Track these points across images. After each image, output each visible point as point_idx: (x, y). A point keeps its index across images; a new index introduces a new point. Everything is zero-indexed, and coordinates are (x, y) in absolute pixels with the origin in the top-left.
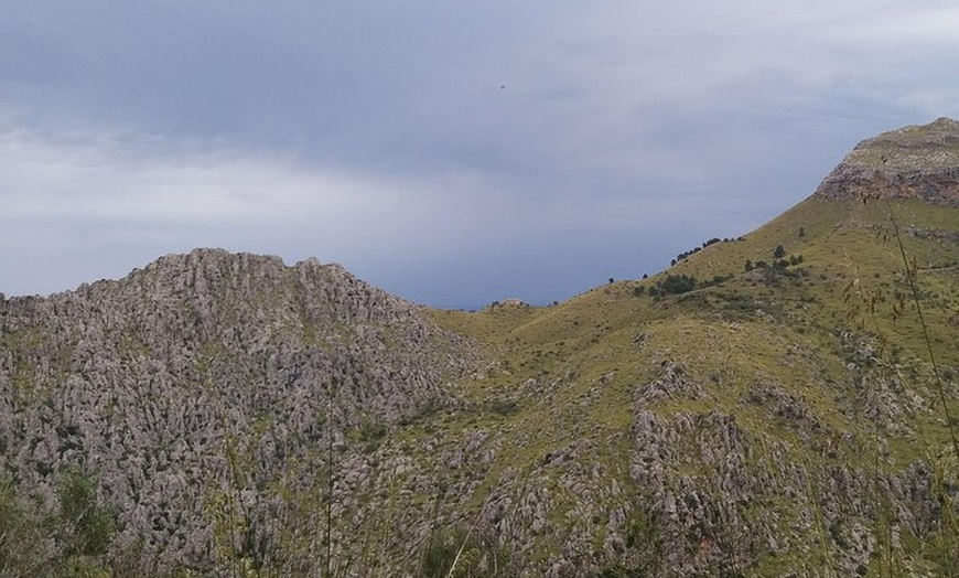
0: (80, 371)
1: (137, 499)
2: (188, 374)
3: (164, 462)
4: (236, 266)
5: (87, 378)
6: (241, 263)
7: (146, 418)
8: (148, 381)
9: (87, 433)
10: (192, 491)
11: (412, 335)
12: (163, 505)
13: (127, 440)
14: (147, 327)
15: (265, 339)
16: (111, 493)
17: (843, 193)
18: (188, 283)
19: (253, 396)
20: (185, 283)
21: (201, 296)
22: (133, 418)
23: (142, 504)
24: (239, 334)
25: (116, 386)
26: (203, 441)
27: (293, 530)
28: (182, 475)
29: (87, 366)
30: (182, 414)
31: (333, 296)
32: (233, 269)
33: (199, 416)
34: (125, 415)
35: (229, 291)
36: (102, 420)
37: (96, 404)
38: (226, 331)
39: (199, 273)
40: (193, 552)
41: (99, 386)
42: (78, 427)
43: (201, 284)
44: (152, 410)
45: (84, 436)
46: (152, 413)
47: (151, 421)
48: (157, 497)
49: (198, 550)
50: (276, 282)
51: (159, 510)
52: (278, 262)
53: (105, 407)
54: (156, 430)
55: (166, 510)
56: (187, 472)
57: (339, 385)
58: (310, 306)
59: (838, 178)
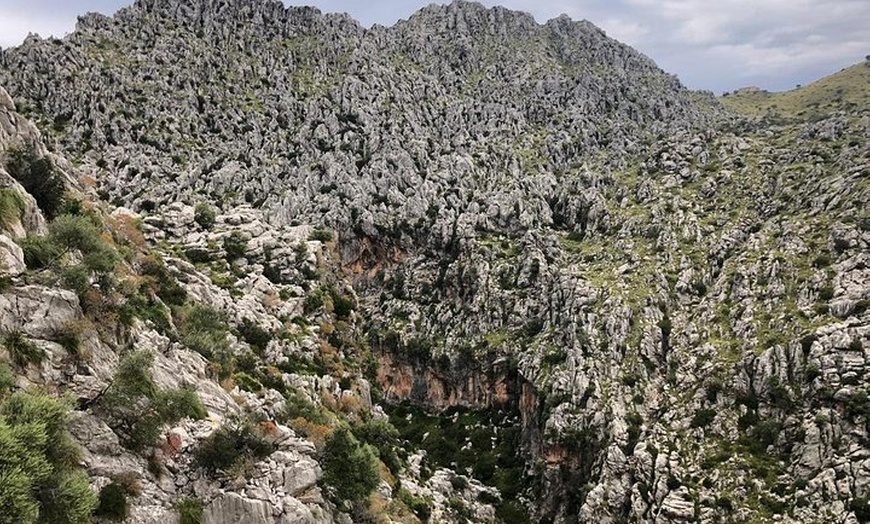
0: (356, 74)
1: (424, 176)
2: (459, 88)
3: (448, 148)
4: (492, 18)
5: (363, 79)
6: (496, 16)
7: (424, 116)
8: (423, 86)
9: (366, 122)
10: (482, 172)
11: (672, 86)
12: (452, 182)
13: (407, 130)
14: (417, 47)
15: (527, 75)
16: (396, 167)
18: (450, 26)
19: (528, 108)
20: (447, 27)
21: (463, 37)
22: (411, 113)
23: (430, 179)
24: (502, 70)
25: (393, 87)
26: (486, 134)
27: (620, 199)
28: (469, 159)
29: (363, 70)
30: (460, 112)
31: (589, 45)
32: (489, 20)
33: (479, 114)
34: (403, 110)
35: (487, 37)
36: (381, 114)
37: (374, 100)
38: (488, 68)
39: (460, 17)
40: (498, 216)
41: (376, 87)
42: (358, 116)
43: (462, 26)
44: (429, 109)
45: (364, 125)
46: (430, 113)
47: (429, 118)
48: (446, 174)
49: (504, 213)
50: (531, 33)
51: (448, 187)
52: (529, 18)
53: (383, 104)
54: (435, 126)
55: (456, 187)
56: (474, 156)
57: (613, 110)
58: (567, 51)
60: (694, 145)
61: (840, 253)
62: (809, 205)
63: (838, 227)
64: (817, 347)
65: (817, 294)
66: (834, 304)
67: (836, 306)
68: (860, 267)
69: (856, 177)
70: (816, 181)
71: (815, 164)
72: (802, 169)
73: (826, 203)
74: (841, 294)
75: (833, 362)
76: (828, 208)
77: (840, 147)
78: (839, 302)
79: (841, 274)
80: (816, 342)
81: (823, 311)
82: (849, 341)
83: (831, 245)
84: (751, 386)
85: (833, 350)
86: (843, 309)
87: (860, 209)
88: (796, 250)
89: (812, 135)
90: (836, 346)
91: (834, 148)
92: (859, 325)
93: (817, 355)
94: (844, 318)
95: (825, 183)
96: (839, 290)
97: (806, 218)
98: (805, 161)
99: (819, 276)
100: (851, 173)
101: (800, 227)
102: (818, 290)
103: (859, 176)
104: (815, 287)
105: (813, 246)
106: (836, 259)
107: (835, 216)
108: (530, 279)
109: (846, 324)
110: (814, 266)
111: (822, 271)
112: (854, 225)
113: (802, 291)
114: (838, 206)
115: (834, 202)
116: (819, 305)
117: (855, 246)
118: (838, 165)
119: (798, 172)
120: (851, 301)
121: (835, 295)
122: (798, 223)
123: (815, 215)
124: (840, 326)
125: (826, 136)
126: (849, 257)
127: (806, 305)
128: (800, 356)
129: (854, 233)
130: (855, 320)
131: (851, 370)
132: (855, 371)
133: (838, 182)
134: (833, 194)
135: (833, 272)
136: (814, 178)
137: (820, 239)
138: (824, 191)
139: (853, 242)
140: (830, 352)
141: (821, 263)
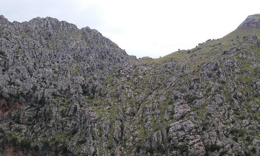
0: (5, 37)
1: (31, 76)
2: (48, 46)
3: (42, 66)
4: (62, 25)
5: (7, 39)
6: (63, 24)
7: (33, 55)
8: (33, 44)
9: (8, 55)
10: (56, 75)
11: (123, 53)
12: (43, 78)
13: (25, 59)
14: (32, 30)
15: (74, 45)
16: (19, 72)
17: (249, 27)
18: (45, 25)
19: (74, 55)
20: (44, 26)
21: (50, 30)
22: (28, 53)
23: (34, 77)
24: (65, 42)
25: (20, 43)
26: (58, 62)
27: (106, 85)
28: (51, 70)
29: (8, 36)
30: (48, 54)
31: (96, 37)
32: (60, 25)
33: (55, 55)
34: (24, 52)
35: (59, 31)
36: (15, 53)
37: (12, 48)
38: (60, 41)
39: (49, 23)
40: (62, 90)
41: (13, 43)
42: (4, 52)
43: (50, 26)
44: (35, 52)
45: (7, 56)
46: (36, 54)
47: (35, 55)
48: (41, 75)
49: (64, 89)
50: (76, 31)
51: (41, 80)
52: (75, 26)
53: (16, 49)
54: (37, 58)
55: (45, 80)
56: (53, 69)
57: (104, 58)
58: (89, 39)
59: (247, 22)
60: (131, 68)
61: (176, 100)
62: (166, 86)
63: (175, 92)
64: (171, 130)
65: (170, 113)
66: (175, 116)
67: (176, 116)
68: (182, 104)
69: (179, 77)
70: (167, 79)
71: (167, 74)
72: (163, 76)
73: (171, 85)
74: (177, 113)
75: (176, 134)
76: (171, 86)
77: (173, 70)
78: (176, 115)
79: (176, 106)
80: (170, 128)
81: (172, 118)
82: (180, 127)
83: (173, 98)
84: (151, 146)
85: (176, 131)
86: (178, 117)
87: (180, 86)
88: (163, 99)
89: (165, 66)
90: (177, 129)
91: (172, 70)
92: (183, 122)
93: (171, 133)
94: (178, 120)
95: (170, 79)
96: (176, 111)
97: (165, 90)
98: (164, 74)
99: (170, 107)
100: (177, 76)
101: (164, 92)
102: (170, 111)
103: (180, 77)
104: (169, 111)
105: (168, 98)
106: (175, 102)
107: (174, 89)
108: (73, 113)
109: (179, 122)
110: (168, 104)
111: (171, 106)
112: (179, 91)
113: (165, 112)
114: (174, 86)
115: (173, 84)
116: (171, 116)
117: (180, 98)
118: (173, 75)
119: (162, 76)
120: (180, 115)
121: (175, 113)
122: (163, 91)
123: (168, 88)
124: (177, 123)
125: (170, 67)
126: (178, 101)
127: (167, 117)
128: (166, 134)
129: (179, 93)
130: (181, 121)
131: (181, 137)
132: (183, 137)
133: (174, 79)
134: (172, 82)
135: (174, 106)
136: (167, 78)
137: (170, 96)
138: (170, 81)
139: (179, 96)
140: (175, 132)
141: (170, 103)
